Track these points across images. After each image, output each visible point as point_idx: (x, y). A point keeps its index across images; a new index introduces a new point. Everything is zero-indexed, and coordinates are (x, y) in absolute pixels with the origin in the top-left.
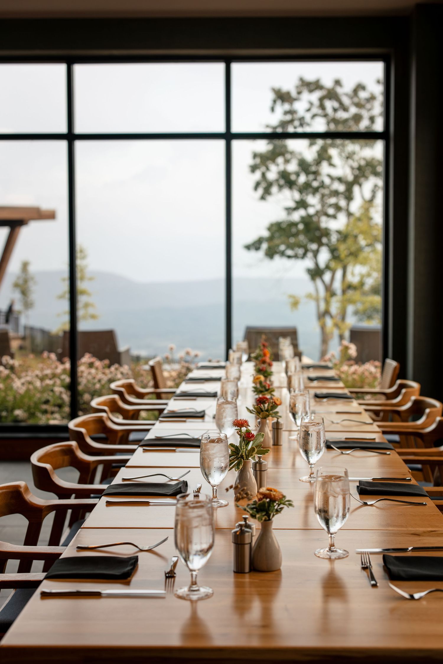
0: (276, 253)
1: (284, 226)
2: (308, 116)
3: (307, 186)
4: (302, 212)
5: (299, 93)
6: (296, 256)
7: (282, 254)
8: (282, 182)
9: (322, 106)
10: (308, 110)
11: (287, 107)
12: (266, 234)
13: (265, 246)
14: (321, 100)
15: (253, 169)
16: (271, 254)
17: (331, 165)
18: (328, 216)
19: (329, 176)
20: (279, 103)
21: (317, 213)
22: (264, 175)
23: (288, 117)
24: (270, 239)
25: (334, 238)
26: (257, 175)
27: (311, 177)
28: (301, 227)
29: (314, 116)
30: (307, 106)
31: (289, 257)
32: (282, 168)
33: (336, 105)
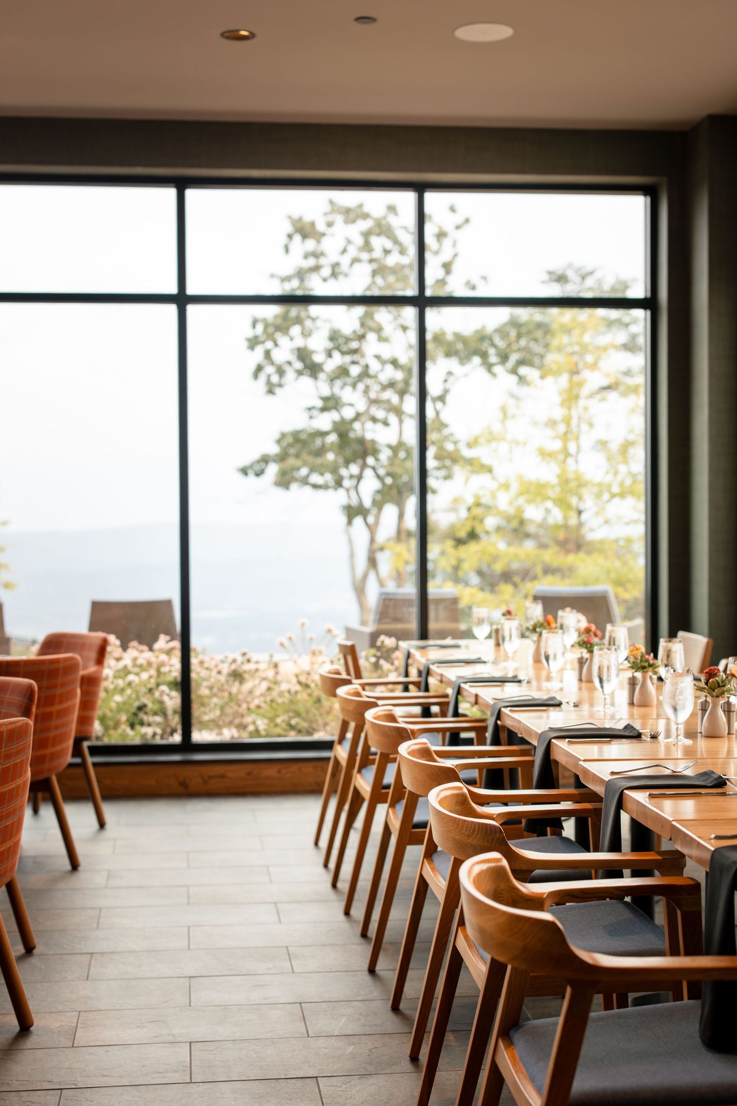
0: (294, 479)
1: (303, 436)
2: (345, 261)
3: (343, 372)
4: (334, 416)
5: (330, 224)
6: (325, 487)
7: (305, 481)
8: (299, 365)
9: (367, 247)
10: (344, 251)
11: (310, 245)
12: (274, 450)
13: (273, 469)
14: (366, 235)
15: (253, 343)
16: (284, 481)
17: (382, 339)
18: (374, 420)
19: (378, 357)
20: (297, 238)
21: (358, 417)
22: (267, 354)
23: (311, 262)
24: (281, 458)
25: (385, 455)
26: (258, 355)
27: (348, 359)
28: (333, 438)
29: (355, 260)
30: (341, 244)
31: (316, 486)
32: (299, 342)
33: (389, 244)
